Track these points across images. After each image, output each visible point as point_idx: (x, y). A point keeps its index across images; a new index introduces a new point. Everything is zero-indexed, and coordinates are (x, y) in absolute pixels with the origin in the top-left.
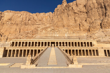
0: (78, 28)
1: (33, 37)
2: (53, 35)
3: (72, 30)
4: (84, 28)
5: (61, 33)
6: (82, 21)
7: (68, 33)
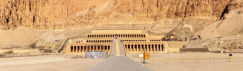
0: (145, 15)
1: (90, 23)
2: (117, 23)
3: (138, 17)
4: (151, 14)
5: (125, 20)
6: (150, 5)
7: (133, 20)
